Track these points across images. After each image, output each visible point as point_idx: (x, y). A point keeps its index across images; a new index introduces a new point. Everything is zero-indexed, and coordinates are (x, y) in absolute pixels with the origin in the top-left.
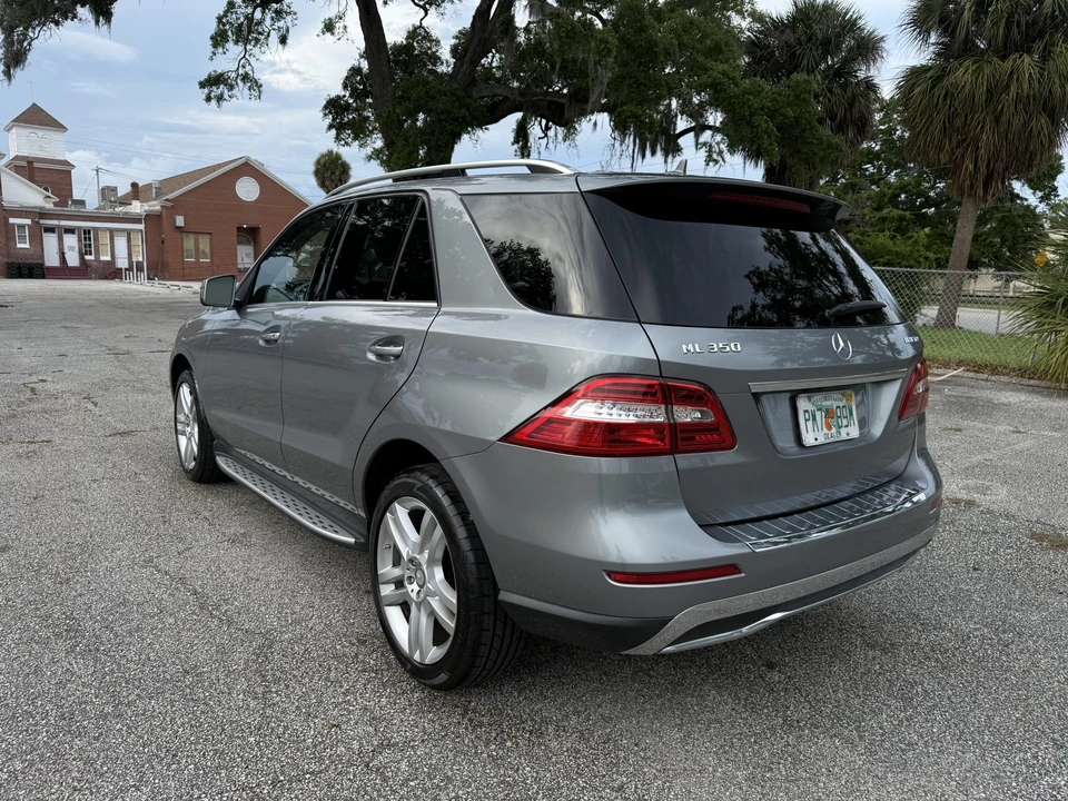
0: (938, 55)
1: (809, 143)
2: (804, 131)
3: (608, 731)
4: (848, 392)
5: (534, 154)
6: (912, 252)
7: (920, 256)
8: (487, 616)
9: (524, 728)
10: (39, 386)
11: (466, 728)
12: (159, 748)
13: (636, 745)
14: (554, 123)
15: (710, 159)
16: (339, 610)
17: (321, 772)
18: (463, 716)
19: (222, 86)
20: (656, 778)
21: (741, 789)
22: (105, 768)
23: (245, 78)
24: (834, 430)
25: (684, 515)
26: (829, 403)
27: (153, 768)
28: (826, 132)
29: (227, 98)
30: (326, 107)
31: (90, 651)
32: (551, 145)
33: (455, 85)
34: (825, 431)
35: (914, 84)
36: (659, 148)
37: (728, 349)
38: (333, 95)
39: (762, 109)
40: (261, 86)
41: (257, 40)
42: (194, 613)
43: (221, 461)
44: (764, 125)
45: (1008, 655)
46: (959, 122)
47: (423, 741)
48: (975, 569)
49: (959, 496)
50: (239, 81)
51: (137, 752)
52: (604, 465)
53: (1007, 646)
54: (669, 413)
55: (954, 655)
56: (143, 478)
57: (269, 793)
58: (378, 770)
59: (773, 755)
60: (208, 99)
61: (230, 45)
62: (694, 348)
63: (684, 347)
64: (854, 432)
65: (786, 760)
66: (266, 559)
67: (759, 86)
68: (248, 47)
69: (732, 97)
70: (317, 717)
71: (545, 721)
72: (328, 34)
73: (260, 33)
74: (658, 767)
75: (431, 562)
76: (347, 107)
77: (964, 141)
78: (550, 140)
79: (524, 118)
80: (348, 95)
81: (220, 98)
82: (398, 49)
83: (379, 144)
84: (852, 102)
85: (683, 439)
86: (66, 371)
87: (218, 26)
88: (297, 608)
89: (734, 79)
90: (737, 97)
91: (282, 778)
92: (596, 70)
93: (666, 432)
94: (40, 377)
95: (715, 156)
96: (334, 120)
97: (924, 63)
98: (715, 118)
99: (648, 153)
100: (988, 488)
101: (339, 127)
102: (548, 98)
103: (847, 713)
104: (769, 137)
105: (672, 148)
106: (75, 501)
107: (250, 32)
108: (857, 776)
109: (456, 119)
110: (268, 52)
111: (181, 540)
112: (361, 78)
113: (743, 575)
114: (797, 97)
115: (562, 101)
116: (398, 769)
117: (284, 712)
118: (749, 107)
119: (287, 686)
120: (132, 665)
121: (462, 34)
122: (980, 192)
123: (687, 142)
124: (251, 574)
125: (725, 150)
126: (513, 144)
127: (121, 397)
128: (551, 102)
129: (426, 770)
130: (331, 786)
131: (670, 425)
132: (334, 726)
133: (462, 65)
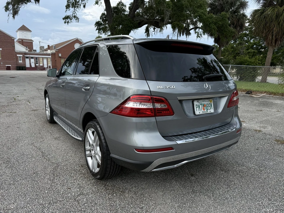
0: (263, 6)
1: (226, 32)
2: (225, 28)
3: (142, 192)
4: (211, 100)
5: (151, 36)
6: (255, 61)
7: (257, 62)
8: (109, 160)
9: (120, 191)
10: (16, 98)
11: (104, 190)
12: (22, 193)
13: (149, 196)
14: (156, 27)
15: (198, 36)
16: (78, 158)
17: (62, 201)
18: (104, 187)
19: (69, 19)
20: (152, 205)
21: (176, 209)
22: (7, 198)
23: (75, 17)
24: (206, 110)
25: (158, 134)
26: (204, 103)
27: (19, 198)
28: (231, 28)
29: (70, 22)
30: (95, 24)
31: (11, 167)
32: (156, 33)
33: (129, 17)
34: (203, 110)
35: (255, 15)
36: (184, 33)
37: (171, 88)
38: (97, 21)
39: (213, 22)
40: (79, 19)
41: (78, 7)
42: (40, 158)
43: (55, 118)
44: (213, 27)
45: (261, 174)
46: (268, 25)
47: (92, 193)
48: (257, 149)
49: (257, 129)
50: (73, 18)
51: (16, 194)
52: (134, 120)
53: (261, 171)
54: (154, 105)
55: (245, 173)
56: (37, 122)
57: (47, 206)
58: (78, 201)
59: (187, 200)
60: (65, 23)
61: (71, 8)
62: (161, 87)
63: (158, 87)
64: (212, 111)
65: (190, 201)
66: (63, 144)
67: (212, 16)
68: (75, 9)
69: (204, 19)
70: (65, 186)
71: (126, 189)
72: (97, 5)
73: (78, 5)
74: (154, 202)
75: (97, 145)
76: (101, 24)
77: (269, 30)
78: (156, 32)
79: (148, 26)
80: (101, 21)
81: (68, 22)
82: (115, 8)
83: (109, 34)
84: (239, 20)
85: (158, 113)
86: (25, 94)
87: (67, 3)
88: (68, 157)
89: (205, 14)
90: (205, 19)
91: (52, 202)
92: (166, 12)
93: (153, 110)
94: (18, 96)
95: (199, 35)
96: (98, 28)
97: (259, 8)
98: (200, 25)
99: (181, 35)
100: (266, 127)
101: (99, 30)
102: (154, 20)
103: (211, 189)
104: (214, 30)
105: (188, 34)
106: (18, 128)
107: (76, 4)
108: (209, 207)
109: (130, 27)
110: (81, 10)
111: (42, 138)
112: (105, 16)
113: (174, 150)
114: (222, 19)
115: (158, 21)
116: (83, 201)
117: (57, 184)
118: (209, 22)
119: (59, 178)
120: (21, 171)
121: (131, 4)
122: (274, 44)
123: (192, 32)
124: (58, 148)
125: (202, 34)
126: (145, 33)
127: (37, 101)
128: (155, 22)
129: (90, 201)
130: (64, 205)
131: (154, 108)
132: (69, 188)
133: (131, 12)
